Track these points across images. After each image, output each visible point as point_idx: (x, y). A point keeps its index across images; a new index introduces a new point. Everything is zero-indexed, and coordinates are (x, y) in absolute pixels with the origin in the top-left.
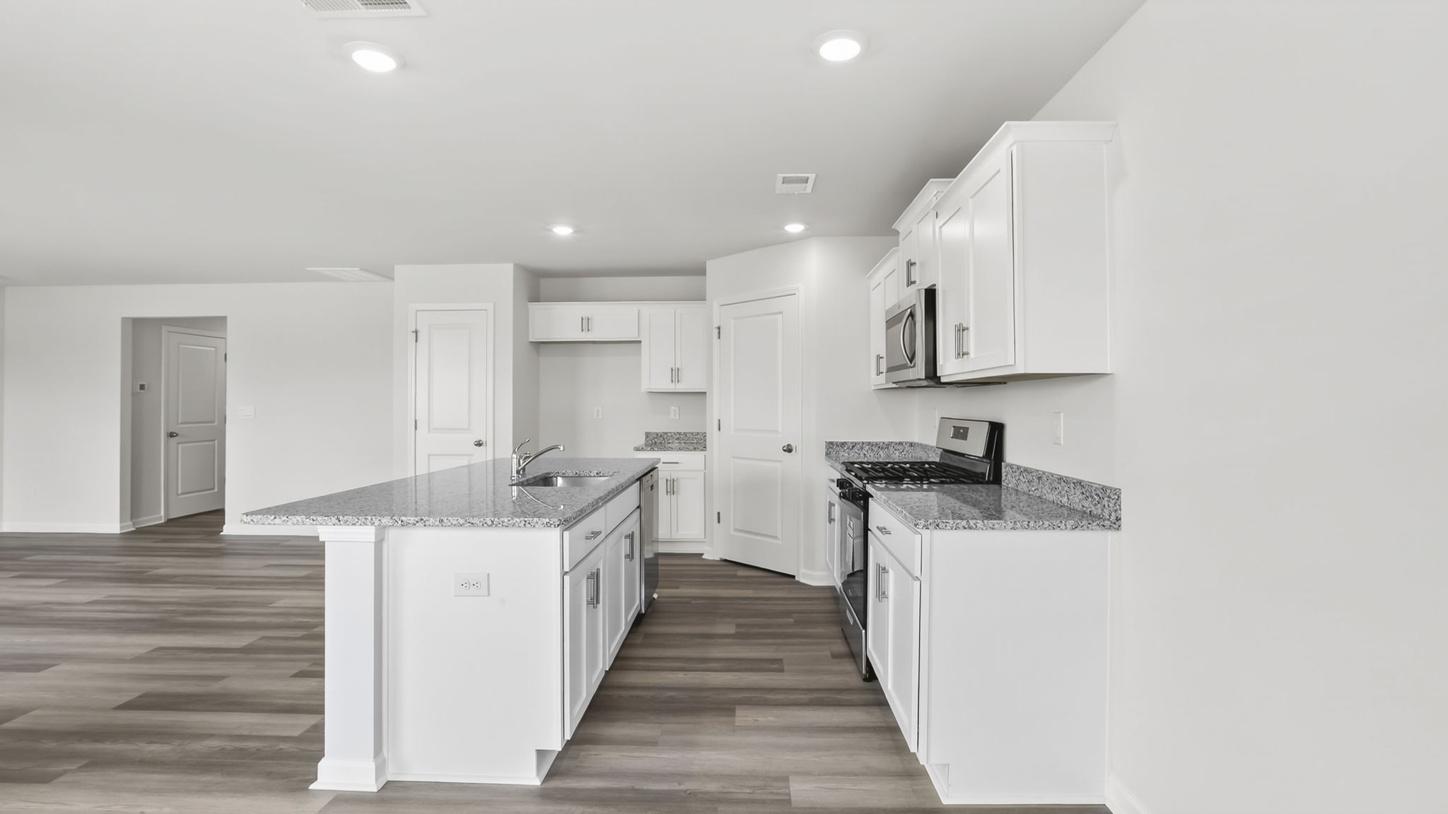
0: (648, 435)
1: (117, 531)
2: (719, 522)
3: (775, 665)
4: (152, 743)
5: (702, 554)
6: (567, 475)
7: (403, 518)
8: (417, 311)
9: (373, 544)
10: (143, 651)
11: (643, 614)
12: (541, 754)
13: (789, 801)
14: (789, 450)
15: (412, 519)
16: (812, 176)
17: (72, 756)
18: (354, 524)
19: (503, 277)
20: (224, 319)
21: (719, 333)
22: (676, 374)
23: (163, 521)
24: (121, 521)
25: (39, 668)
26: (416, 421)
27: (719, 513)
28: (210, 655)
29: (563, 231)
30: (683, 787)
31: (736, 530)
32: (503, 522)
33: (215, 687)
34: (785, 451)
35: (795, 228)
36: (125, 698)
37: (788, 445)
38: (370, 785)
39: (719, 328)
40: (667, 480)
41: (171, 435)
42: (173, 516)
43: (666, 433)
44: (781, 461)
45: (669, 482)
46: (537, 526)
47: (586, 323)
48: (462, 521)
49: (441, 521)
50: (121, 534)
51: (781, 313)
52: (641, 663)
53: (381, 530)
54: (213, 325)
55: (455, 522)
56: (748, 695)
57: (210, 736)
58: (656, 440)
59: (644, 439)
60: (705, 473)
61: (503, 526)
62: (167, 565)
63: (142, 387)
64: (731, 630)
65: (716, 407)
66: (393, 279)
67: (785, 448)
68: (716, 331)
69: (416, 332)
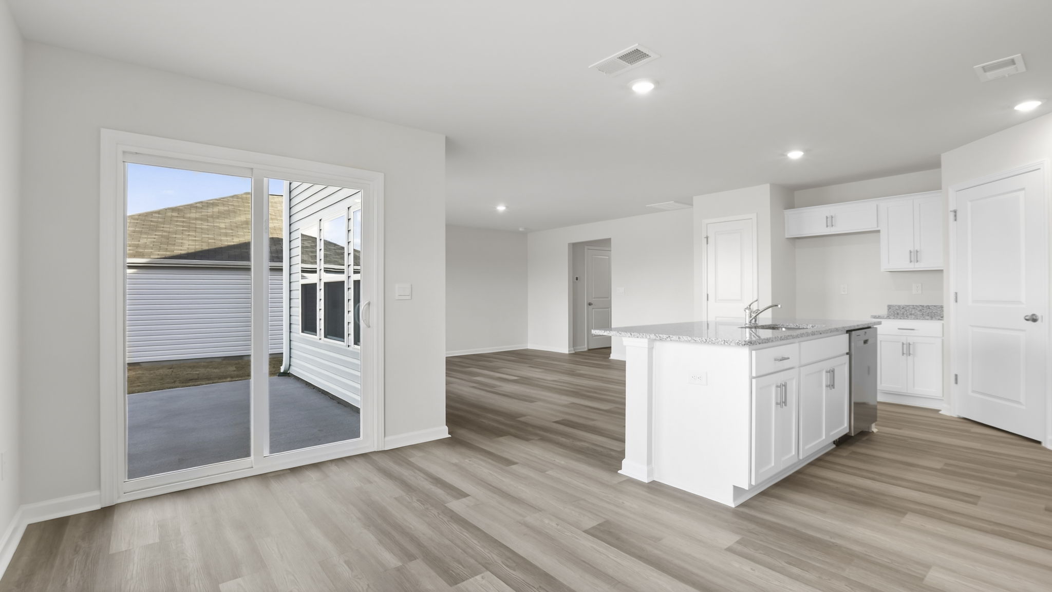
0: (889, 307)
1: (568, 353)
2: (956, 383)
3: (973, 499)
4: (562, 437)
5: (940, 410)
6: (789, 327)
7: (661, 336)
8: (707, 224)
9: (647, 349)
10: (566, 403)
11: (852, 436)
12: (736, 489)
13: (922, 579)
14: (1034, 319)
15: (665, 336)
16: (1017, 56)
17: (536, 435)
18: (637, 337)
19: (762, 194)
20: (610, 239)
21: (955, 216)
22: (915, 256)
23: (586, 350)
24: (569, 348)
25: (532, 402)
26: (708, 295)
27: (956, 376)
28: (592, 410)
29: (795, 155)
30: (832, 540)
31: (973, 391)
32: (712, 340)
33: (591, 423)
34: (1027, 320)
35: (1027, 106)
36: (557, 419)
37: (1033, 315)
38: (646, 480)
39: (955, 212)
40: (903, 344)
41: (590, 304)
42: (590, 348)
43: (908, 306)
44: (1024, 330)
45: (905, 346)
46: (731, 344)
47: (830, 221)
48: (689, 339)
49: (679, 338)
50: (569, 354)
51: (1023, 189)
52: (839, 467)
53: (651, 341)
54: (605, 243)
55: (686, 339)
56: (925, 509)
57: (585, 441)
58: (898, 311)
59: (887, 310)
60: (943, 340)
61: (712, 343)
62: (584, 370)
63: (577, 279)
64: (939, 466)
65: (952, 283)
66: (692, 205)
67: (1027, 318)
68: (952, 215)
69: (707, 238)
